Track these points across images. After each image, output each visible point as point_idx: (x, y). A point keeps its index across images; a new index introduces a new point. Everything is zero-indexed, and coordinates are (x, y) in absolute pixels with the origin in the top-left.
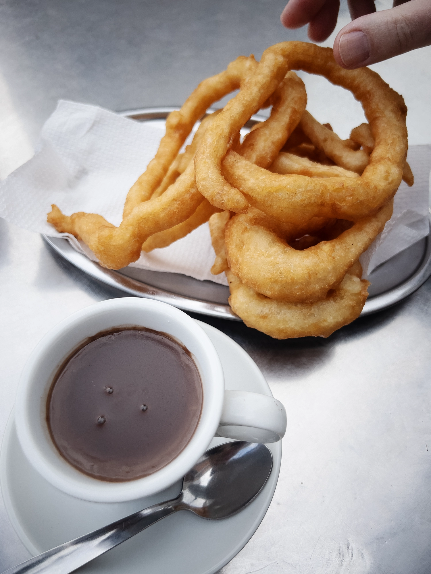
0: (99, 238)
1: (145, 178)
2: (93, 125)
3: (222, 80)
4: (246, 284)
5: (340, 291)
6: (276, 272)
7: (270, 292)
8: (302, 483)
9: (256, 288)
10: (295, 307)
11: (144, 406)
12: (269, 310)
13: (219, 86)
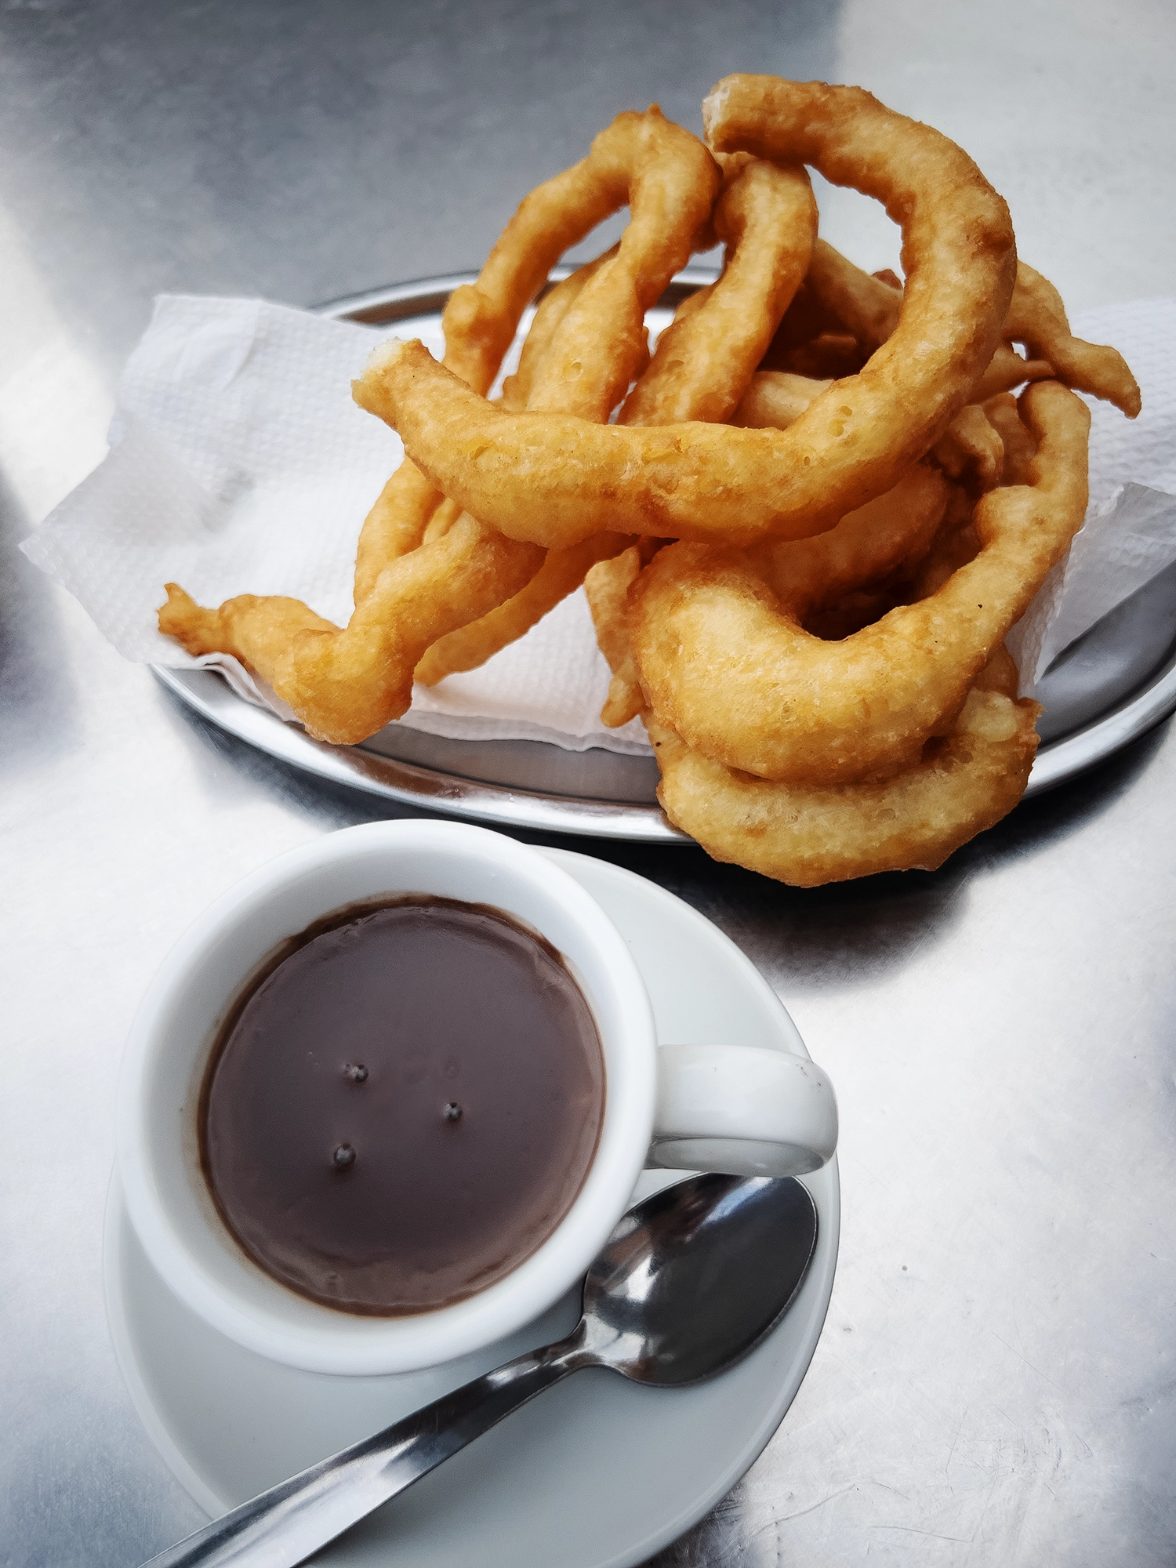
0: (298, 666)
1: (403, 484)
2: (253, 351)
3: (580, 185)
4: (698, 747)
5: (960, 739)
6: (774, 710)
7: (765, 765)
8: (905, 1268)
9: (724, 757)
10: (838, 798)
11: (453, 1106)
12: (769, 812)
13: (574, 203)
